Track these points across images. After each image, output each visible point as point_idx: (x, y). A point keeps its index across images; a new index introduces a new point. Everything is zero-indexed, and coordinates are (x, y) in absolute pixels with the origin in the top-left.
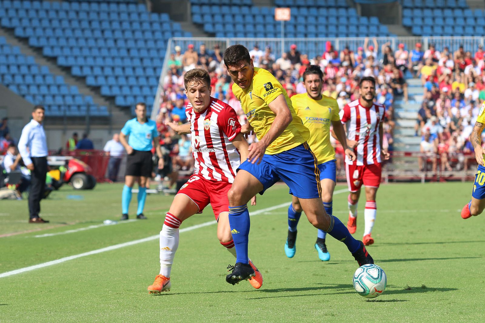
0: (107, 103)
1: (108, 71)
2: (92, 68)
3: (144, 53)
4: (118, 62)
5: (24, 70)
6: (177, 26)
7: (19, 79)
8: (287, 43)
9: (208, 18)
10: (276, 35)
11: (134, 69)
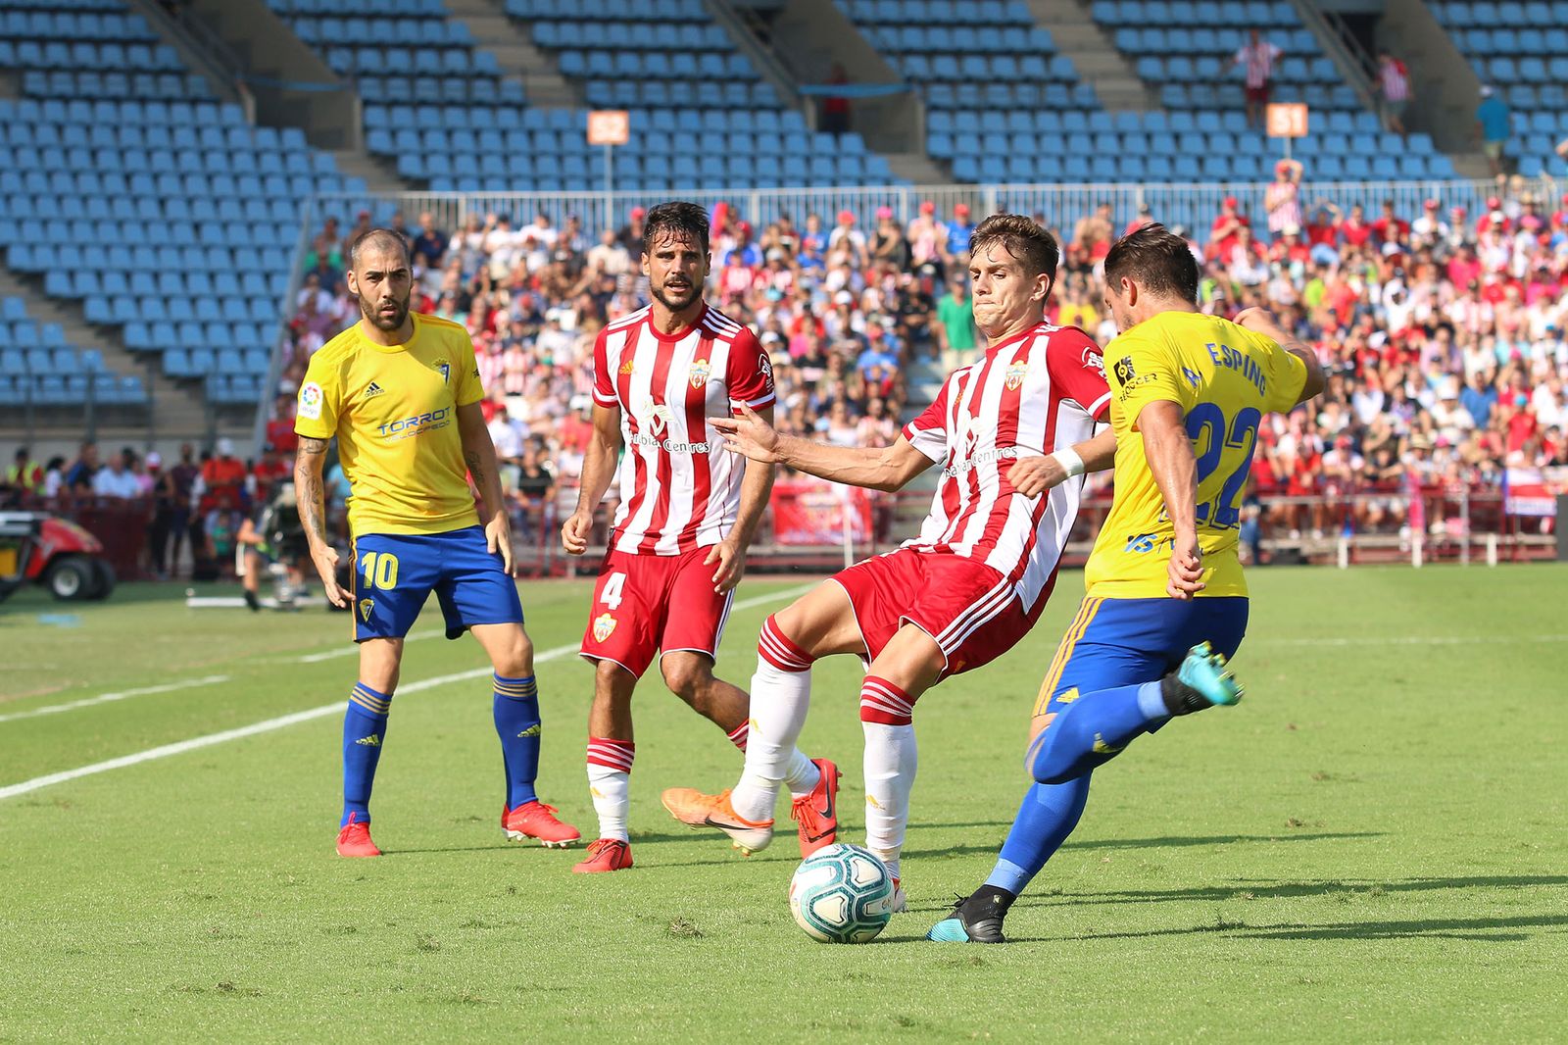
0: (142, 368)
1: (143, 284)
2: (99, 275)
3: (238, 235)
4: (169, 259)
6: (325, 160)
8: (618, 205)
9: (407, 140)
10: (589, 183)
11: (212, 276)
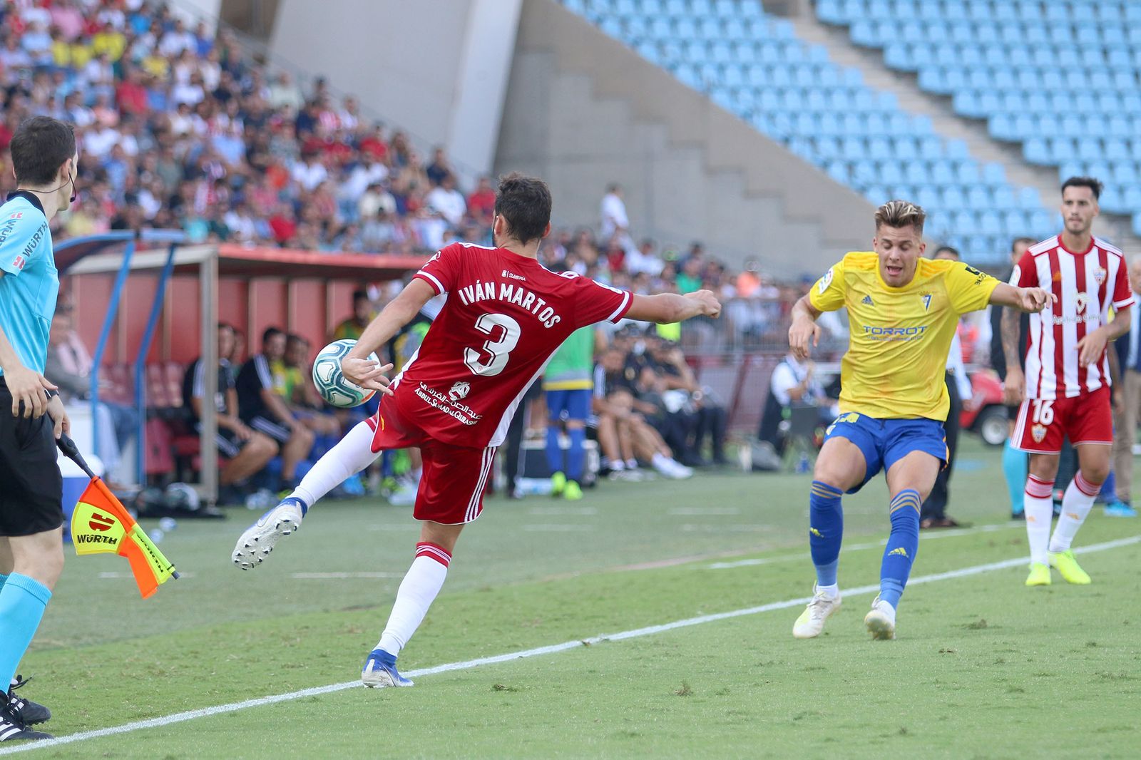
1: (1115, 151)
2: (1075, 143)
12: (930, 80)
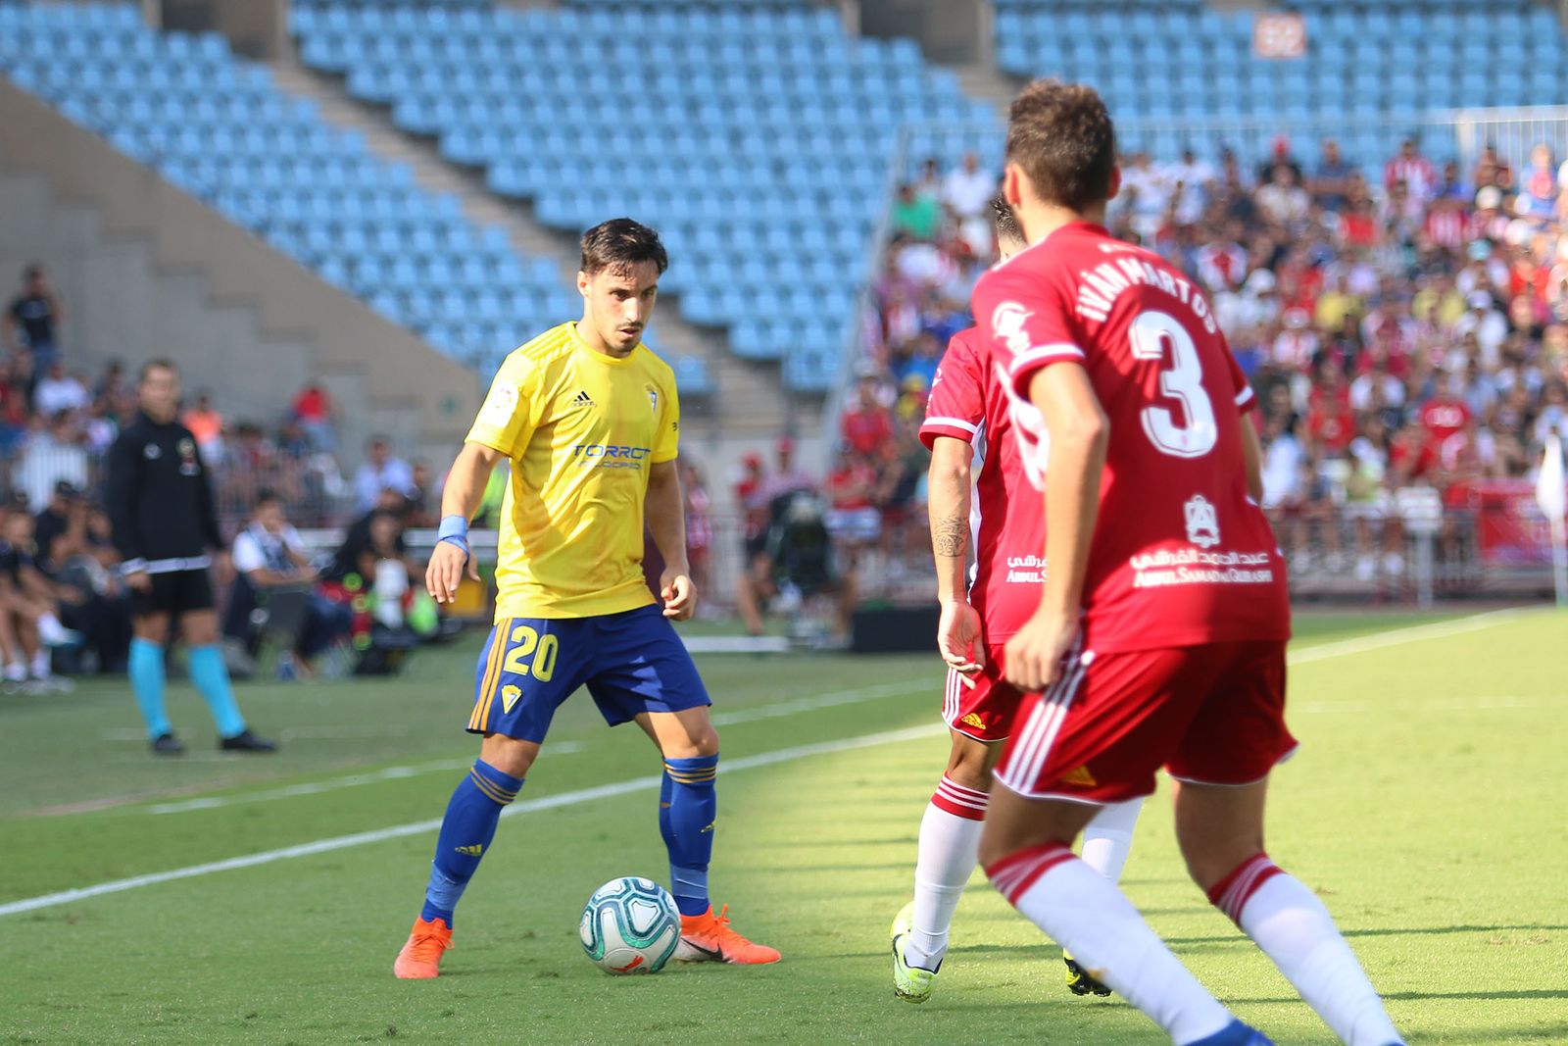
1: (707, 240)
5: (424, 241)
6: (944, 81)
7: (405, 274)
9: (1049, 54)
10: (1280, 103)
11: (796, 230)
12: (457, 146)
